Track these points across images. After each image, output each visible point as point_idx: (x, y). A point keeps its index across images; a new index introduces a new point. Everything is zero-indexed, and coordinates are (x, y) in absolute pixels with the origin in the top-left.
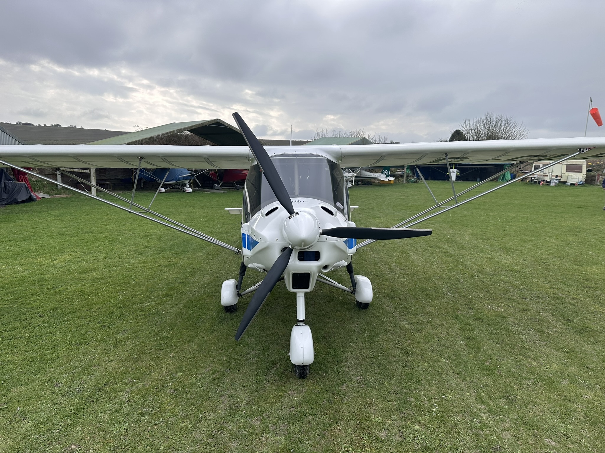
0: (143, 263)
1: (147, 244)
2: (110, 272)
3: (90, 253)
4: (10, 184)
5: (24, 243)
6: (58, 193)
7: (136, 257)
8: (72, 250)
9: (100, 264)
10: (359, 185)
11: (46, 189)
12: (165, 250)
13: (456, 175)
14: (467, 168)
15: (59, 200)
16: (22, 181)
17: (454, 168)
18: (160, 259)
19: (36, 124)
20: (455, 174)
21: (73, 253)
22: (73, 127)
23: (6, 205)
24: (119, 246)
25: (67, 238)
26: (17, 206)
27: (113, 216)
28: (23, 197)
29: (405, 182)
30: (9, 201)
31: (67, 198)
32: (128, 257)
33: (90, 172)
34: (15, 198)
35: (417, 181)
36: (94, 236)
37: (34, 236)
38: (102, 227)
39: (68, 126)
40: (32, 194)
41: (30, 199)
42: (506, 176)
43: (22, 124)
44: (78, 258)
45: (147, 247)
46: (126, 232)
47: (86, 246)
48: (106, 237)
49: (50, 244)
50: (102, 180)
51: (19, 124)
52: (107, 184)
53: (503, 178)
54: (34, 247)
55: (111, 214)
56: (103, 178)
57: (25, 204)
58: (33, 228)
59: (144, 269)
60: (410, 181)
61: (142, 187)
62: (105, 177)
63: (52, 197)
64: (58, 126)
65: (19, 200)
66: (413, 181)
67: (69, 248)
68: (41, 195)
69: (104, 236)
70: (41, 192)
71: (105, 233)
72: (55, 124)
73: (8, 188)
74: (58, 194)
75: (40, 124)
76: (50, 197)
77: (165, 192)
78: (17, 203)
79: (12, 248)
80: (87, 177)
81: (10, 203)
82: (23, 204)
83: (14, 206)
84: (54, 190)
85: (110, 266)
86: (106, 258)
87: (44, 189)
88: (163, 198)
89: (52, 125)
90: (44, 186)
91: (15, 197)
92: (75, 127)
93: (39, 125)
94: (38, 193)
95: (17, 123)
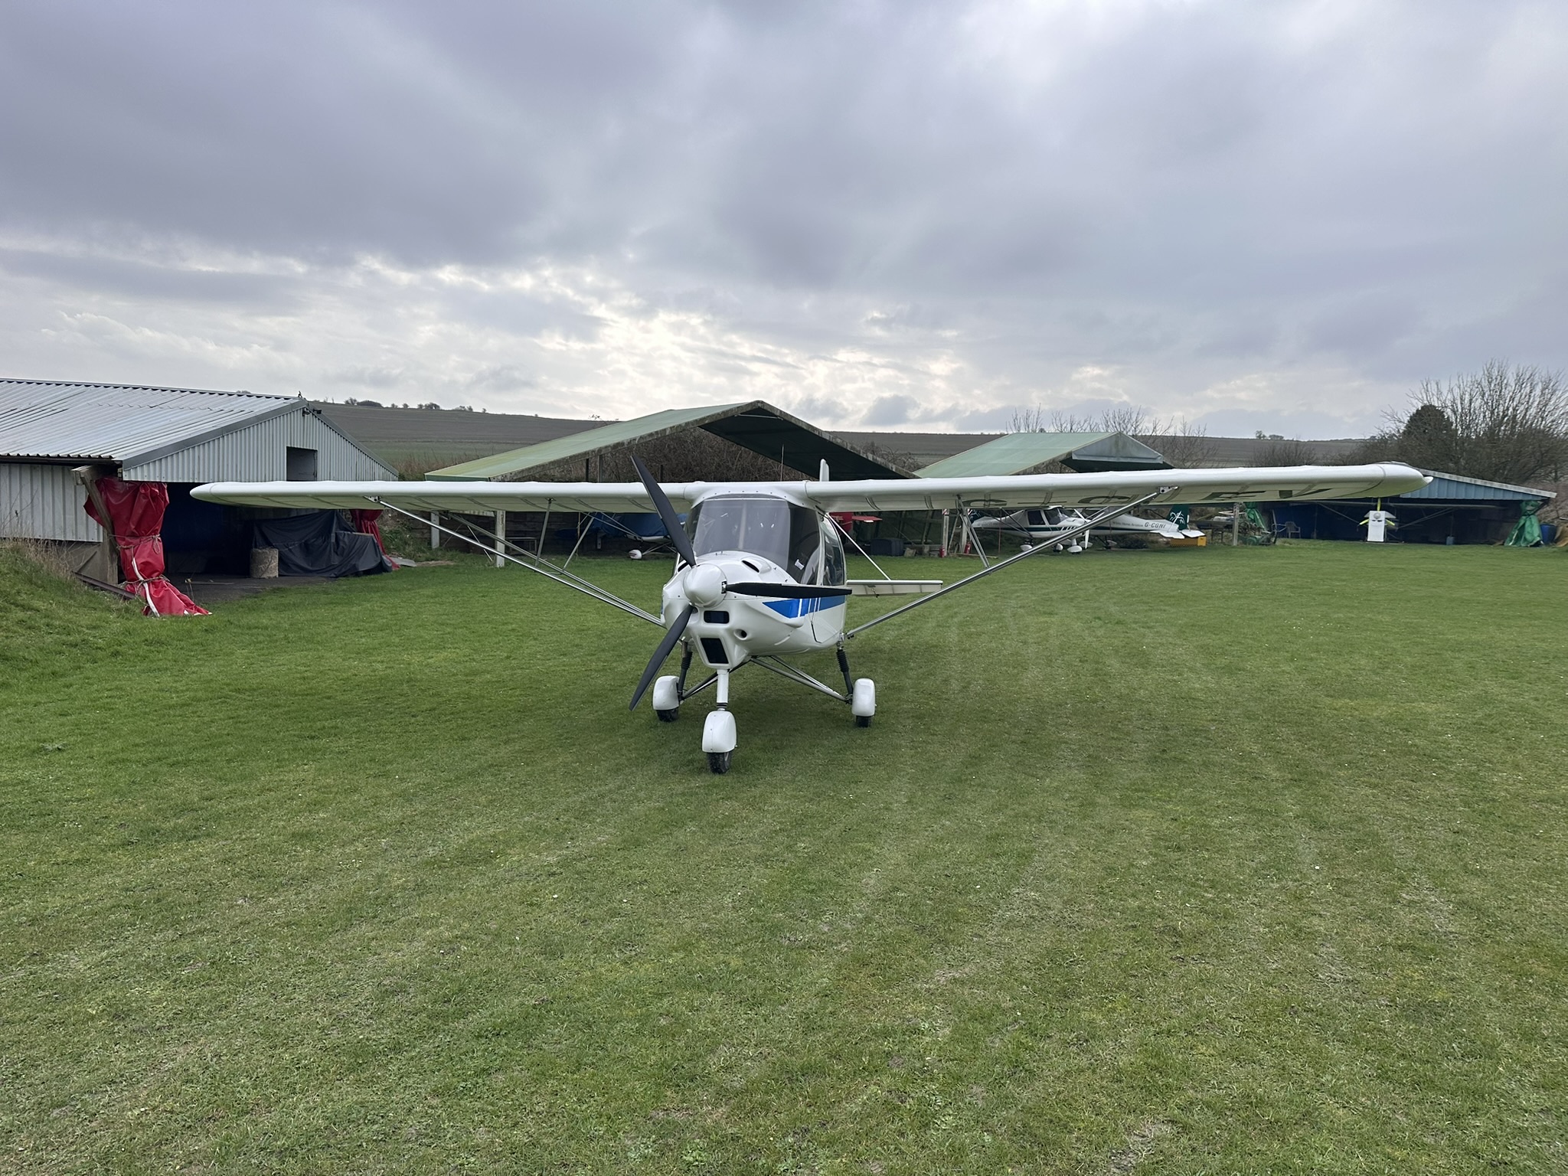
0: (564, 666)
1: (577, 641)
2: (512, 675)
3: (484, 651)
4: (346, 537)
5: (380, 634)
6: (432, 557)
7: (555, 658)
8: (456, 645)
9: (498, 665)
10: (1110, 548)
11: (409, 549)
12: (603, 650)
13: (1386, 527)
14: (1418, 510)
15: (434, 570)
16: (367, 532)
17: (1379, 508)
18: (591, 662)
19: (386, 404)
20: (1383, 524)
21: (458, 650)
22: (465, 410)
23: (337, 577)
24: (533, 642)
25: (449, 630)
26: (358, 579)
27: (529, 600)
28: (367, 562)
29: (1235, 543)
30: (343, 570)
31: (447, 567)
32: (542, 658)
33: (496, 516)
34: (355, 565)
35: (1269, 540)
36: (492, 628)
37: (396, 624)
38: (507, 615)
39: (454, 408)
40: (384, 557)
41: (381, 568)
42: (1526, 533)
43: (358, 403)
44: (464, 656)
45: (577, 646)
46: (548, 624)
47: (479, 641)
48: (513, 630)
49: (421, 637)
50: (520, 531)
51: (351, 403)
52: (528, 541)
53: (1518, 538)
54: (397, 640)
55: (528, 595)
56: (522, 528)
57: (372, 576)
58: (392, 614)
59: (566, 673)
60: (1251, 540)
61: (599, 547)
62: (525, 525)
63: (420, 564)
64: (432, 407)
65: (361, 570)
66: (1258, 540)
67: (452, 644)
68: (399, 561)
69: (510, 627)
70: (400, 556)
71: (512, 624)
72: (428, 403)
73: (341, 544)
74: (432, 560)
75: (396, 404)
76: (414, 565)
77: (643, 558)
78: (357, 574)
79: (364, 640)
80: (489, 523)
81: (344, 575)
82: (368, 577)
83: (352, 579)
84: (424, 552)
85: (513, 669)
86: (508, 657)
87: (404, 549)
88: (633, 570)
89: (421, 406)
90: (406, 543)
91: (353, 562)
92: (470, 409)
93: (393, 405)
94: (393, 555)
95: (347, 402)
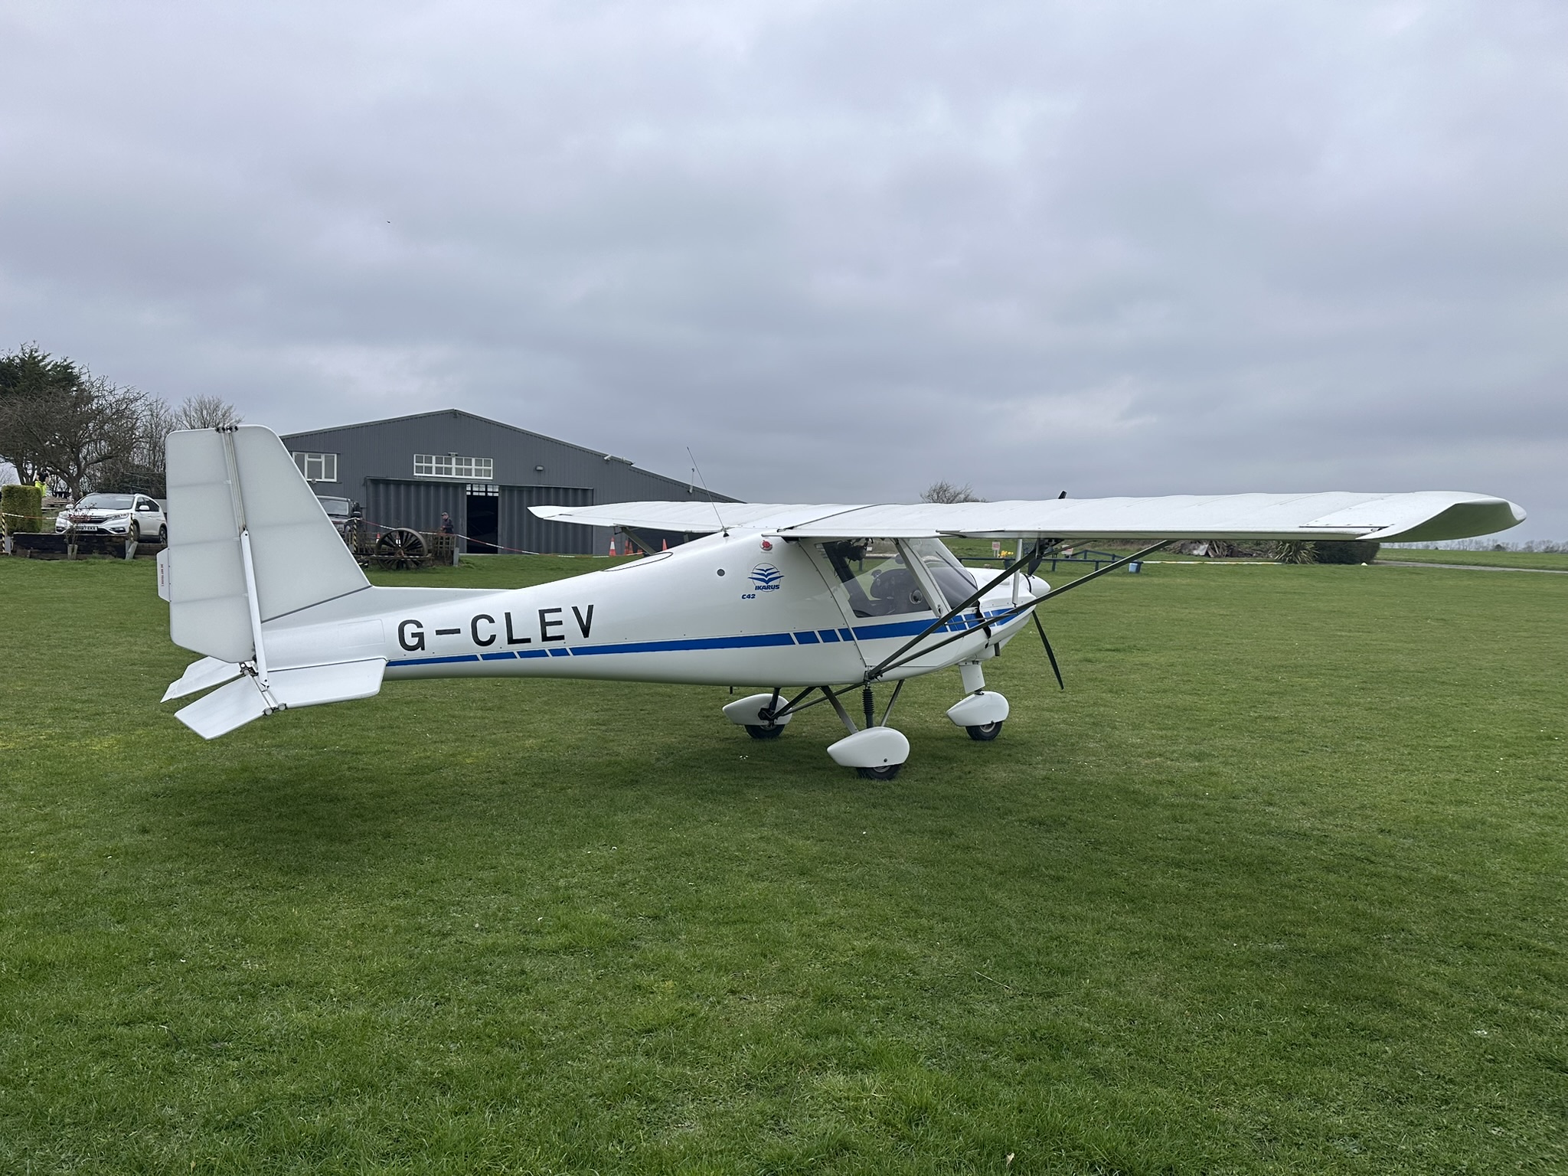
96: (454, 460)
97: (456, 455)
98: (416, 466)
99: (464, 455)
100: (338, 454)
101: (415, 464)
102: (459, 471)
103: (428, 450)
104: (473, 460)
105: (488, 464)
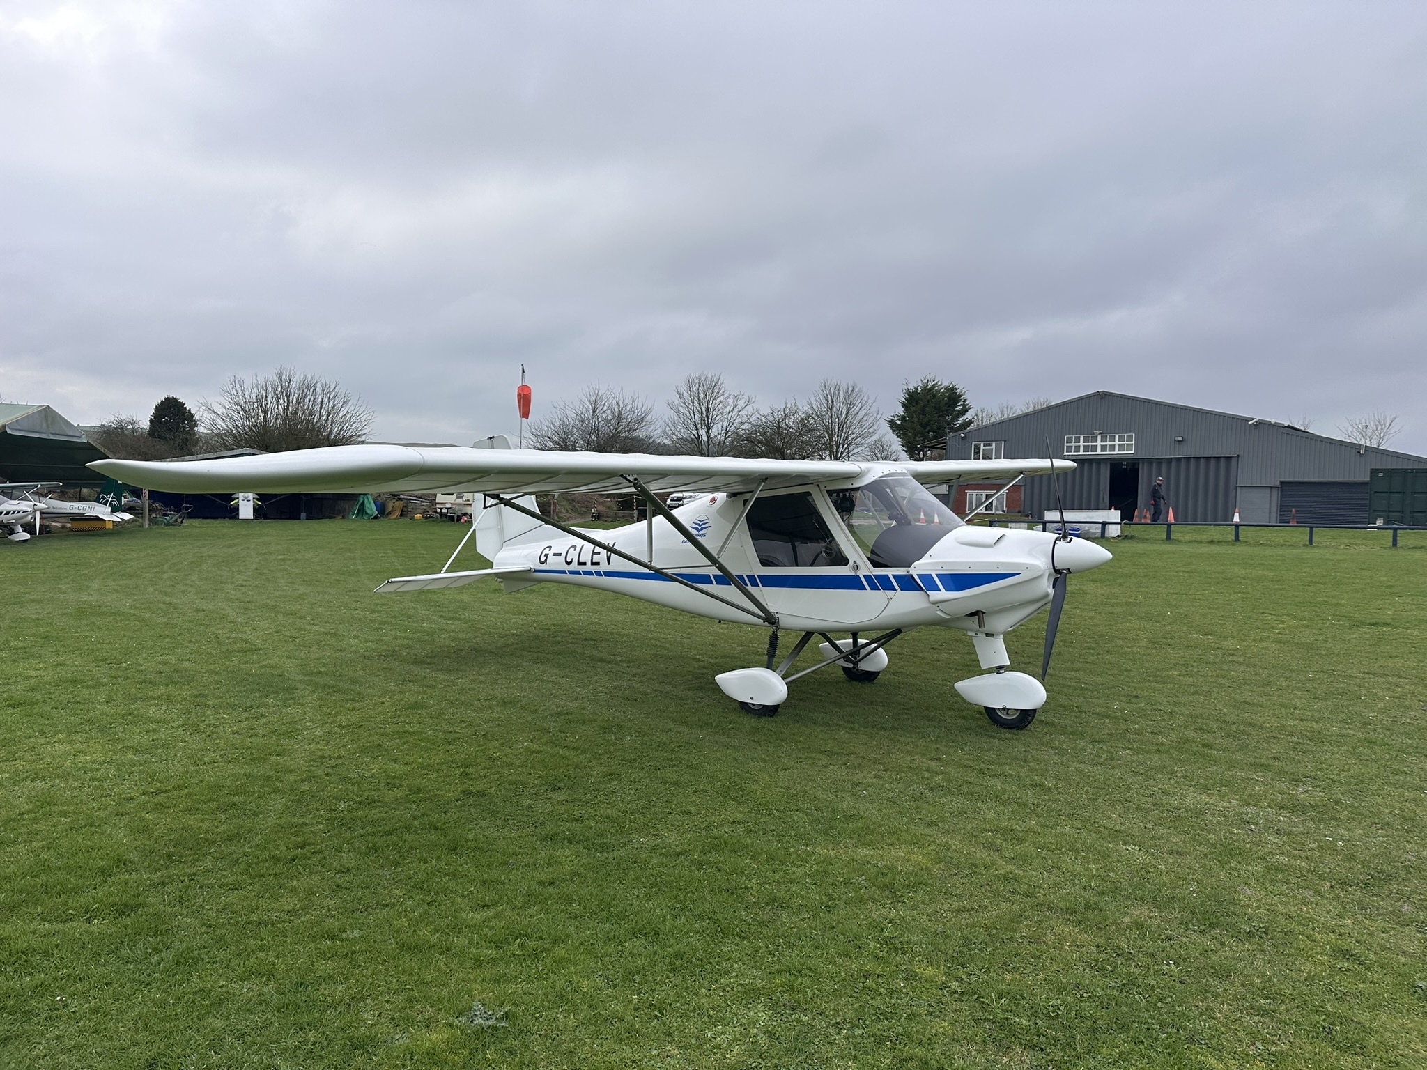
13: (253, 506)
20: (251, 503)
29: (146, 525)
42: (365, 510)
53: (360, 513)
66: (168, 522)
96: (1099, 438)
97: (1100, 433)
98: (1067, 446)
99: (1107, 433)
100: (1005, 441)
101: (1066, 444)
102: (1104, 448)
103: (1076, 432)
104: (1117, 436)
105: (1130, 438)
